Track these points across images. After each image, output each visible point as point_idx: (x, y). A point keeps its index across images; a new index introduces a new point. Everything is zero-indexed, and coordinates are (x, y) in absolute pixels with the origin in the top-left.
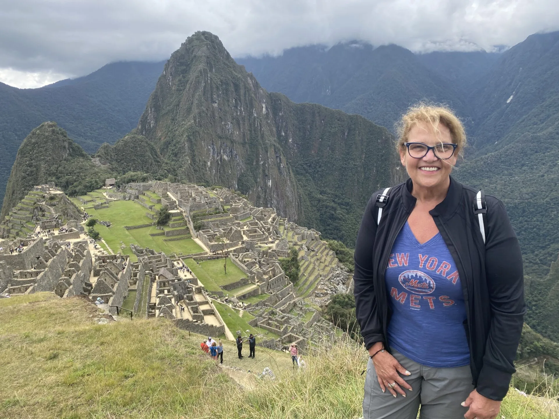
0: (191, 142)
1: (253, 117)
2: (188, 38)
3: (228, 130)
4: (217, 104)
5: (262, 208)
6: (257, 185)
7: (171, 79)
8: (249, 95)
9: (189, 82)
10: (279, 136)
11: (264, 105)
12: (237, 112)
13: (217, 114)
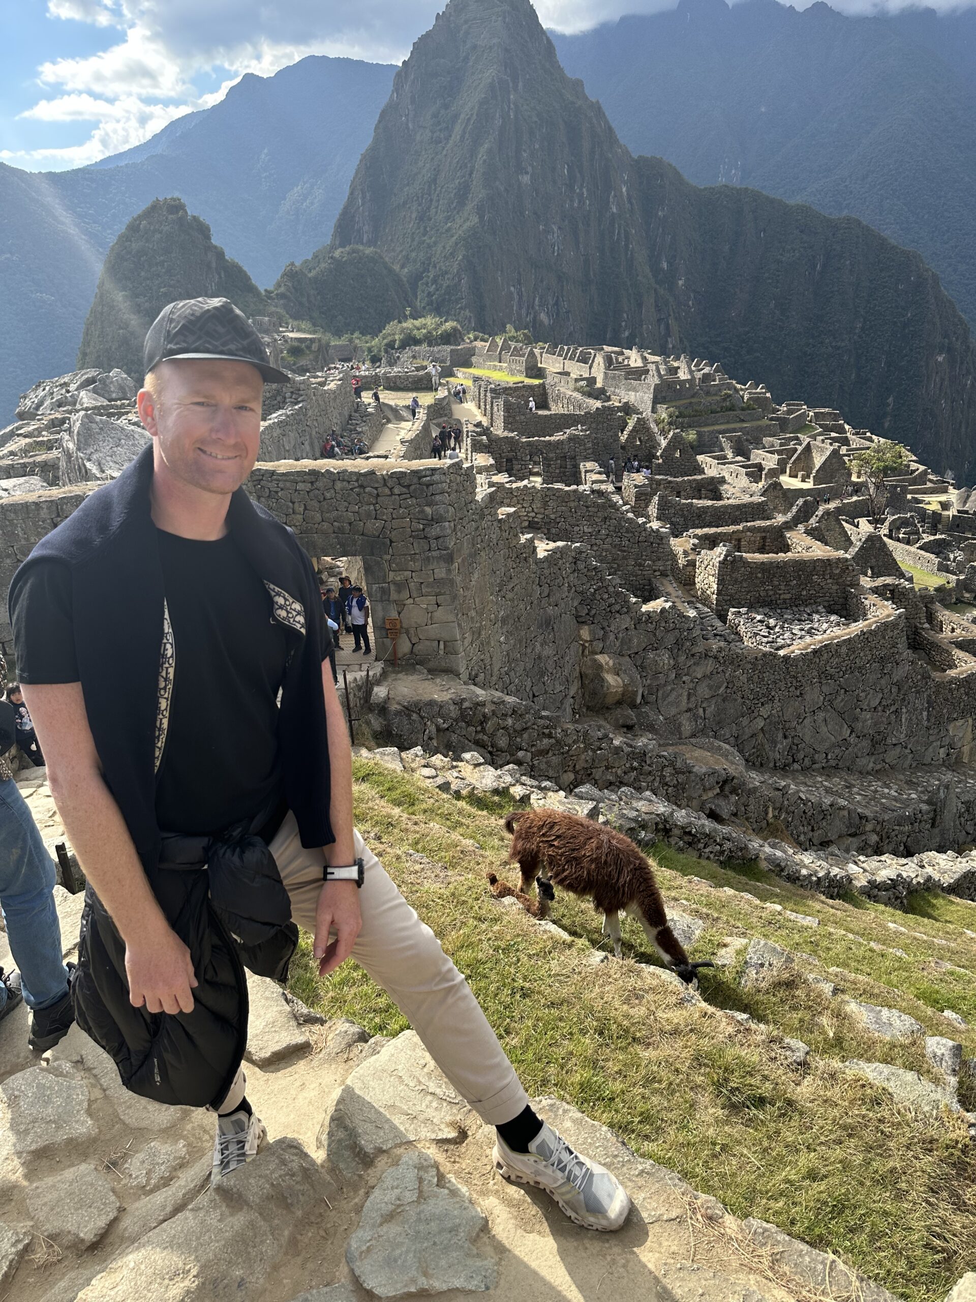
0: (475, 272)
1: (608, 215)
3: (553, 245)
4: (529, 176)
7: (411, 114)
10: (655, 269)
11: (624, 190)
12: (572, 201)
13: (527, 203)
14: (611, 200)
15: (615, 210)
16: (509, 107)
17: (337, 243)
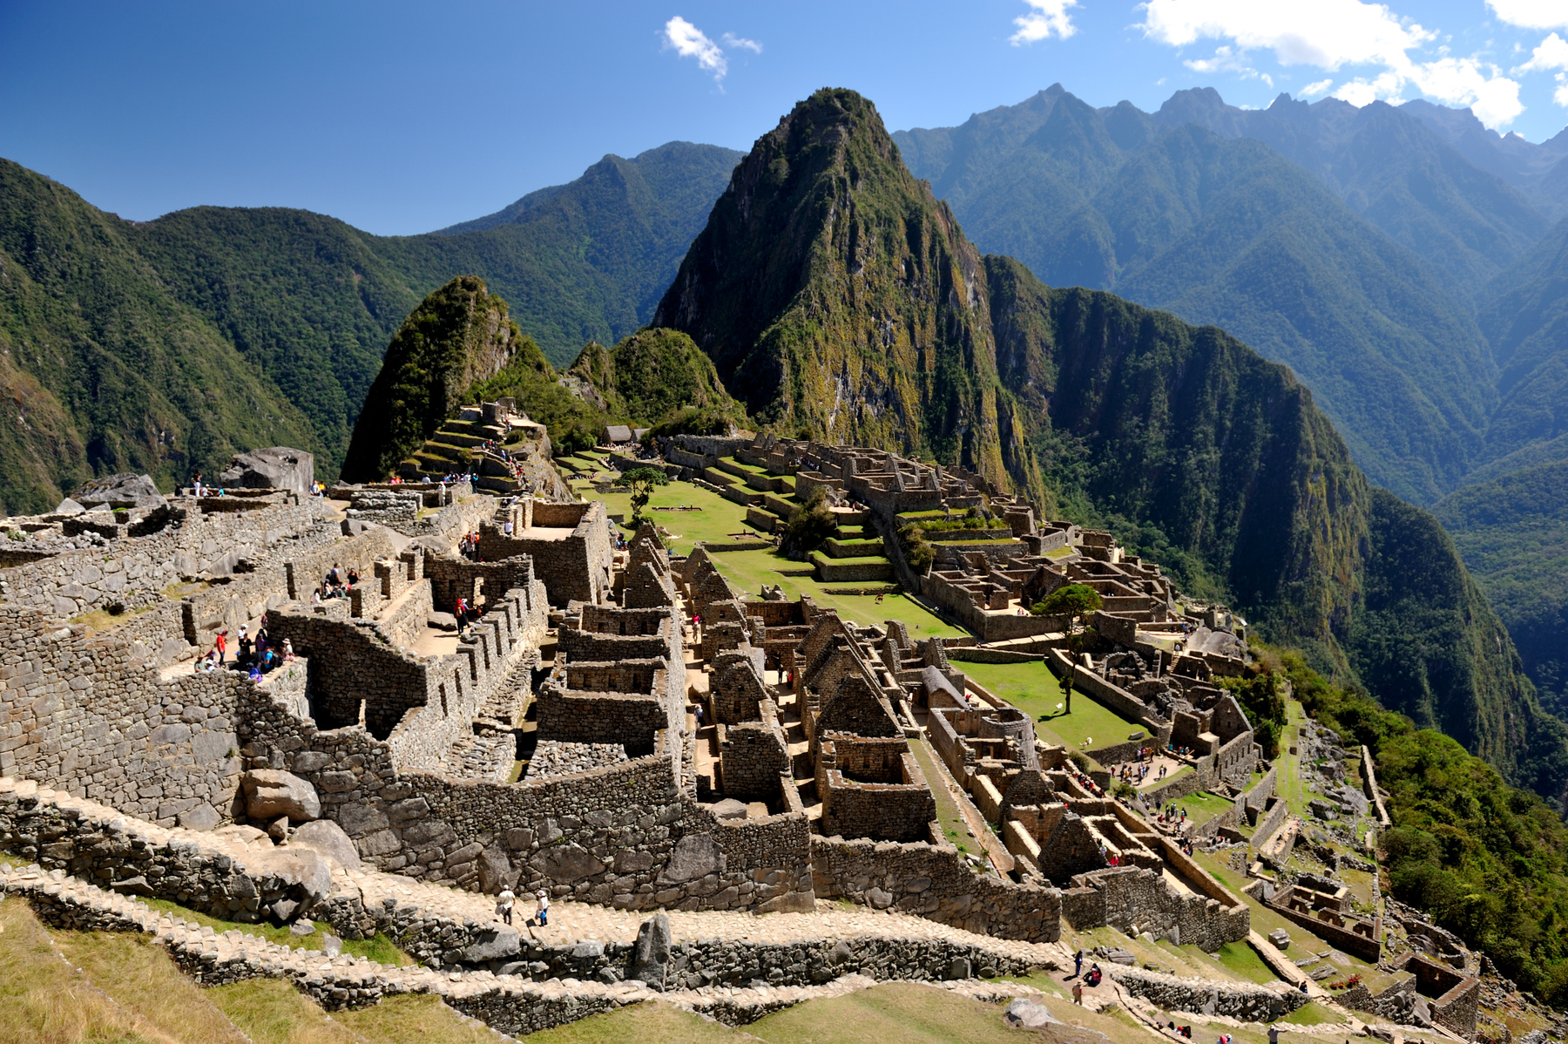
0: (794, 360)
1: (947, 311)
2: (799, 104)
3: (884, 338)
4: (862, 270)
7: (748, 204)
8: (942, 253)
9: (796, 210)
10: (1003, 366)
11: (970, 286)
12: (908, 295)
13: (859, 295)
14: (950, 296)
15: (954, 306)
16: (845, 206)
17: (660, 321)
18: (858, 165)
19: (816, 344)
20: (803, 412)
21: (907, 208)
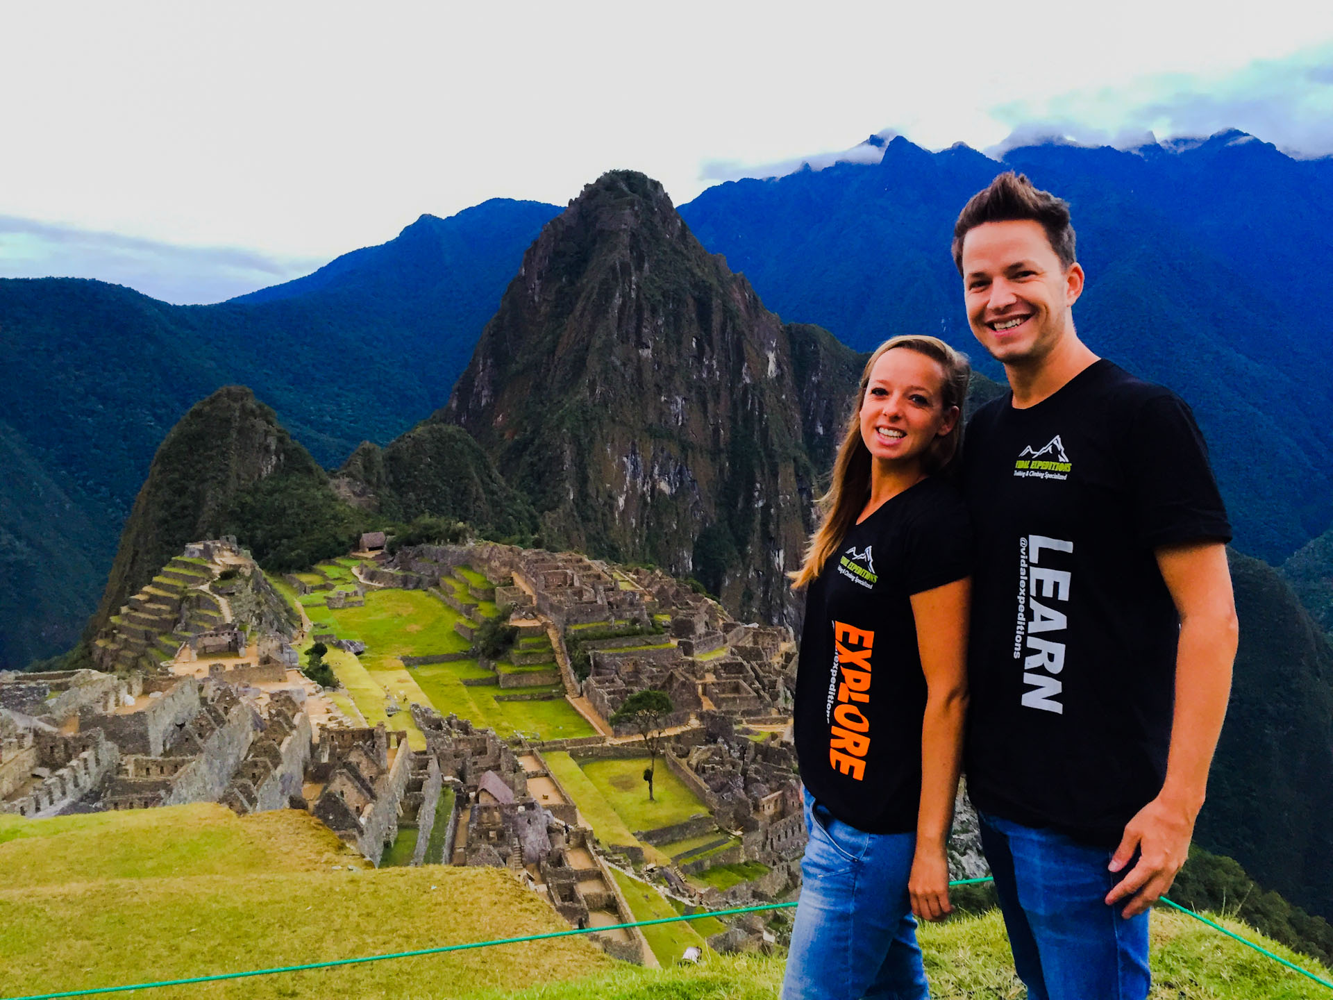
0: (580, 444)
1: (740, 386)
2: (587, 186)
3: (676, 416)
4: (650, 351)
5: (756, 625)
6: (744, 564)
7: (537, 289)
8: (734, 328)
9: (583, 295)
10: (810, 434)
11: (772, 356)
12: (700, 372)
13: (647, 375)
14: (744, 371)
15: (748, 380)
16: (630, 287)
18: (644, 248)
19: (601, 429)
20: (587, 495)
21: (695, 286)
